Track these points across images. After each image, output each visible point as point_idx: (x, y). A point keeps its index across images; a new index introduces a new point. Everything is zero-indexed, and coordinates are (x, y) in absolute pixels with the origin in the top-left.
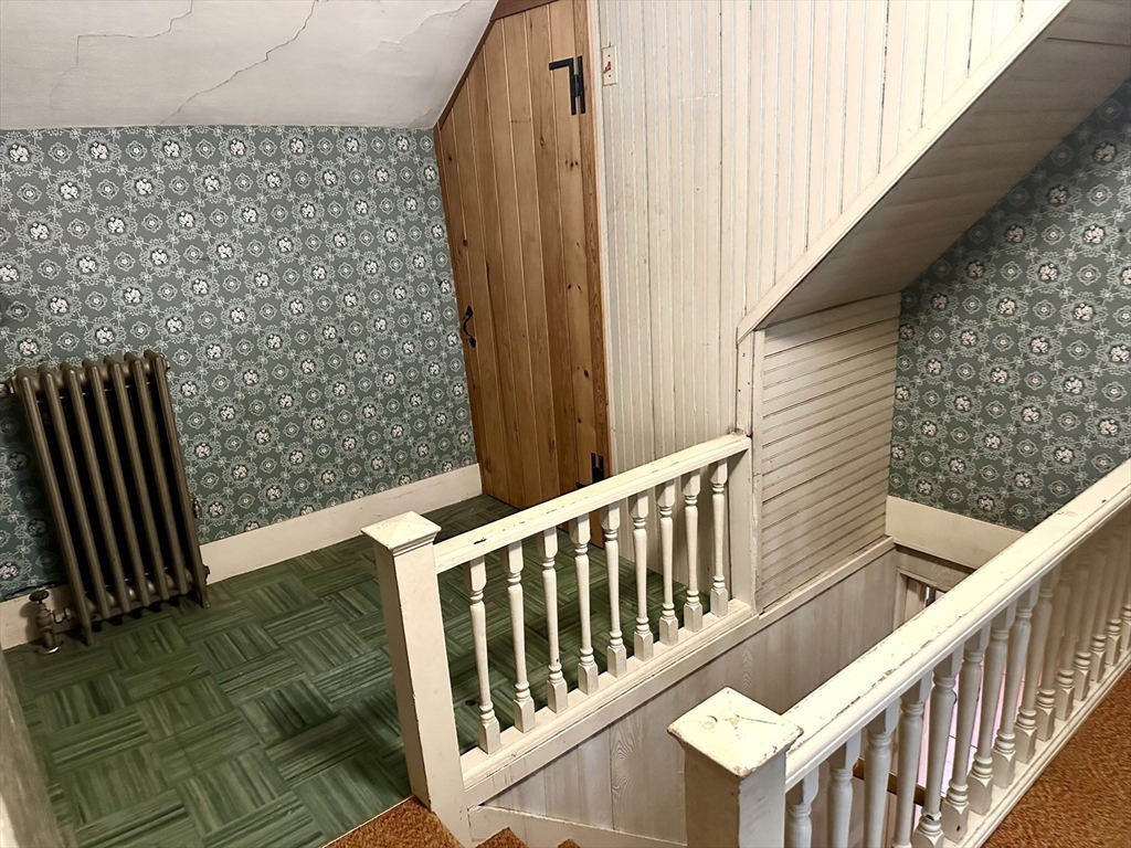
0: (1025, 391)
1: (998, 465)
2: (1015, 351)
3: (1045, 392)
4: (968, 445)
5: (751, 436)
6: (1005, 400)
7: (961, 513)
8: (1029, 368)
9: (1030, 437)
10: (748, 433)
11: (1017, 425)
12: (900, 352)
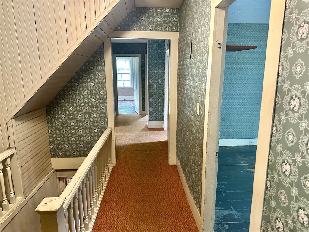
0: (78, 126)
1: (76, 144)
2: (75, 118)
3: (82, 126)
4: (69, 141)
5: (15, 149)
6: (74, 129)
7: (70, 157)
8: (78, 121)
9: (81, 136)
10: (14, 148)
11: (78, 134)
12: (48, 122)
